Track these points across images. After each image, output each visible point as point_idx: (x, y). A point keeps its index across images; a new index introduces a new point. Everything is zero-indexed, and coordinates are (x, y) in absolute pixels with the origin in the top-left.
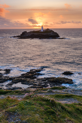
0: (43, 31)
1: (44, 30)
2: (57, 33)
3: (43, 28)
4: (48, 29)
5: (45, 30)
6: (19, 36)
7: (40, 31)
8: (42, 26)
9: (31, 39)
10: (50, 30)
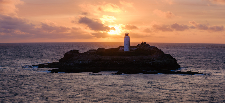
0: (128, 50)
1: (133, 47)
2: (172, 57)
3: (129, 42)
4: (144, 44)
5: (135, 47)
6: (53, 63)
7: (120, 49)
8: (127, 35)
9: (92, 73)
10: (152, 47)
